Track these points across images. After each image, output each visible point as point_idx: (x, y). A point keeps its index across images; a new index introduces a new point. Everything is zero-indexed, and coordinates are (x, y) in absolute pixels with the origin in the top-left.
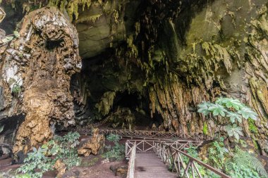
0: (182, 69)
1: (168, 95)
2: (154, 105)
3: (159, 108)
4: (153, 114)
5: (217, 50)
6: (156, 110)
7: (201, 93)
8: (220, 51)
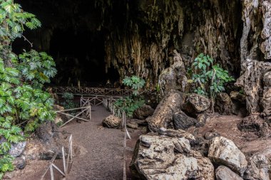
0: (143, 20)
1: (126, 48)
2: (109, 58)
3: (115, 62)
4: (108, 69)
5: (176, 8)
6: (111, 64)
7: (158, 51)
8: (178, 11)
